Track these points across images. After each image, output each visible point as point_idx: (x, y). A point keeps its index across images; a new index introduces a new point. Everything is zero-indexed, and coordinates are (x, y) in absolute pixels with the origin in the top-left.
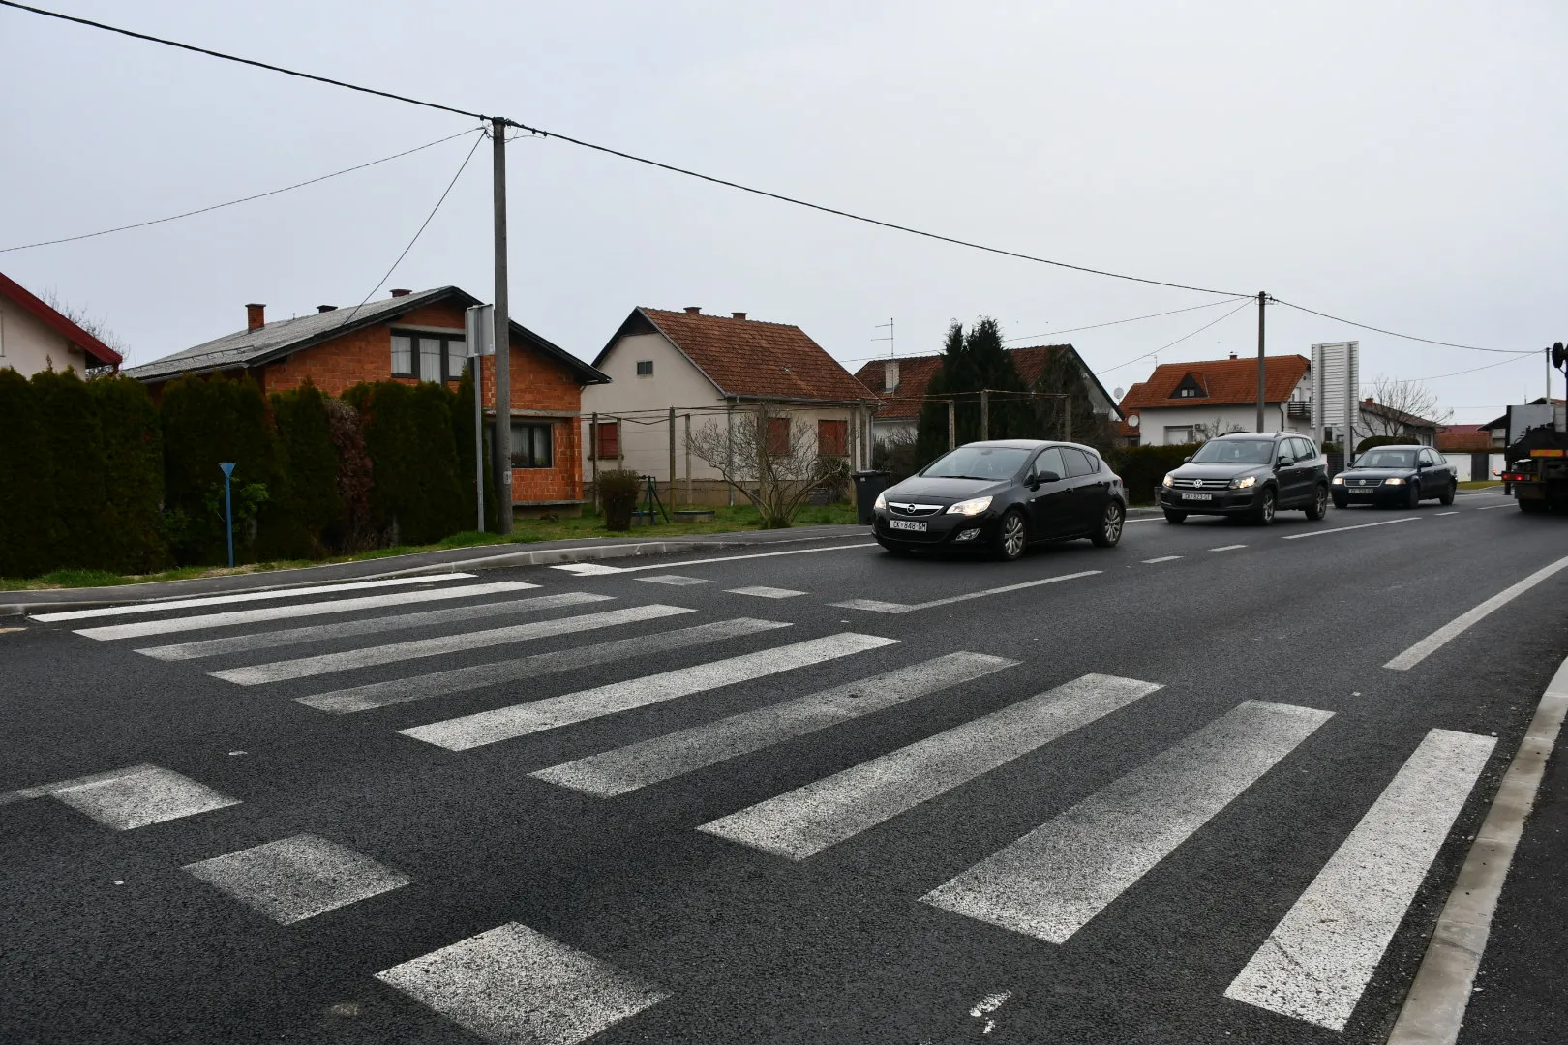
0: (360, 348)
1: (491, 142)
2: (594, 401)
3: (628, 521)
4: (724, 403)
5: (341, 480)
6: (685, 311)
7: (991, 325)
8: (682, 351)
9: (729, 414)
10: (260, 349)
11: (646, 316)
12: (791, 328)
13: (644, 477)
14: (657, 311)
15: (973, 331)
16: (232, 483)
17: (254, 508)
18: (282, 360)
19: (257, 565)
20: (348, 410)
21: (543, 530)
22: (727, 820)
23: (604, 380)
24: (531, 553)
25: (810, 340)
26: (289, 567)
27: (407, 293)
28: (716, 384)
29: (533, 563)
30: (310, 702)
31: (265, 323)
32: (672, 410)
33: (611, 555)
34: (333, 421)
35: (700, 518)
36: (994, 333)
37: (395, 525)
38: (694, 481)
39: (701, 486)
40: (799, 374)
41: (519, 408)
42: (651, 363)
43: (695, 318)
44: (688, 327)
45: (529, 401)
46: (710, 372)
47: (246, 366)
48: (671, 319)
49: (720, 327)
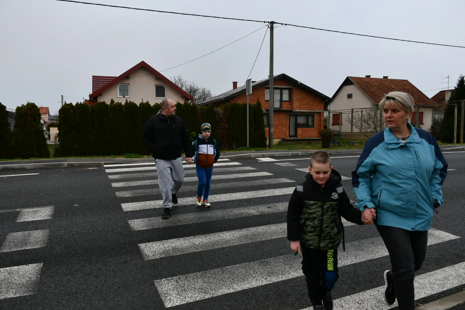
0: (256, 93)
1: (270, 29)
3: (329, 145)
4: (375, 106)
5: (218, 131)
6: (365, 77)
8: (362, 90)
11: (350, 79)
13: (337, 131)
14: (355, 77)
20: (221, 111)
23: (331, 100)
25: (411, 84)
28: (372, 100)
29: (252, 157)
31: (237, 86)
32: (352, 109)
34: (217, 114)
35: (357, 144)
37: (234, 144)
41: (304, 109)
42: (352, 94)
43: (369, 79)
44: (366, 82)
45: (307, 107)
46: (371, 97)
47: (224, 99)
48: (359, 80)
49: (377, 81)
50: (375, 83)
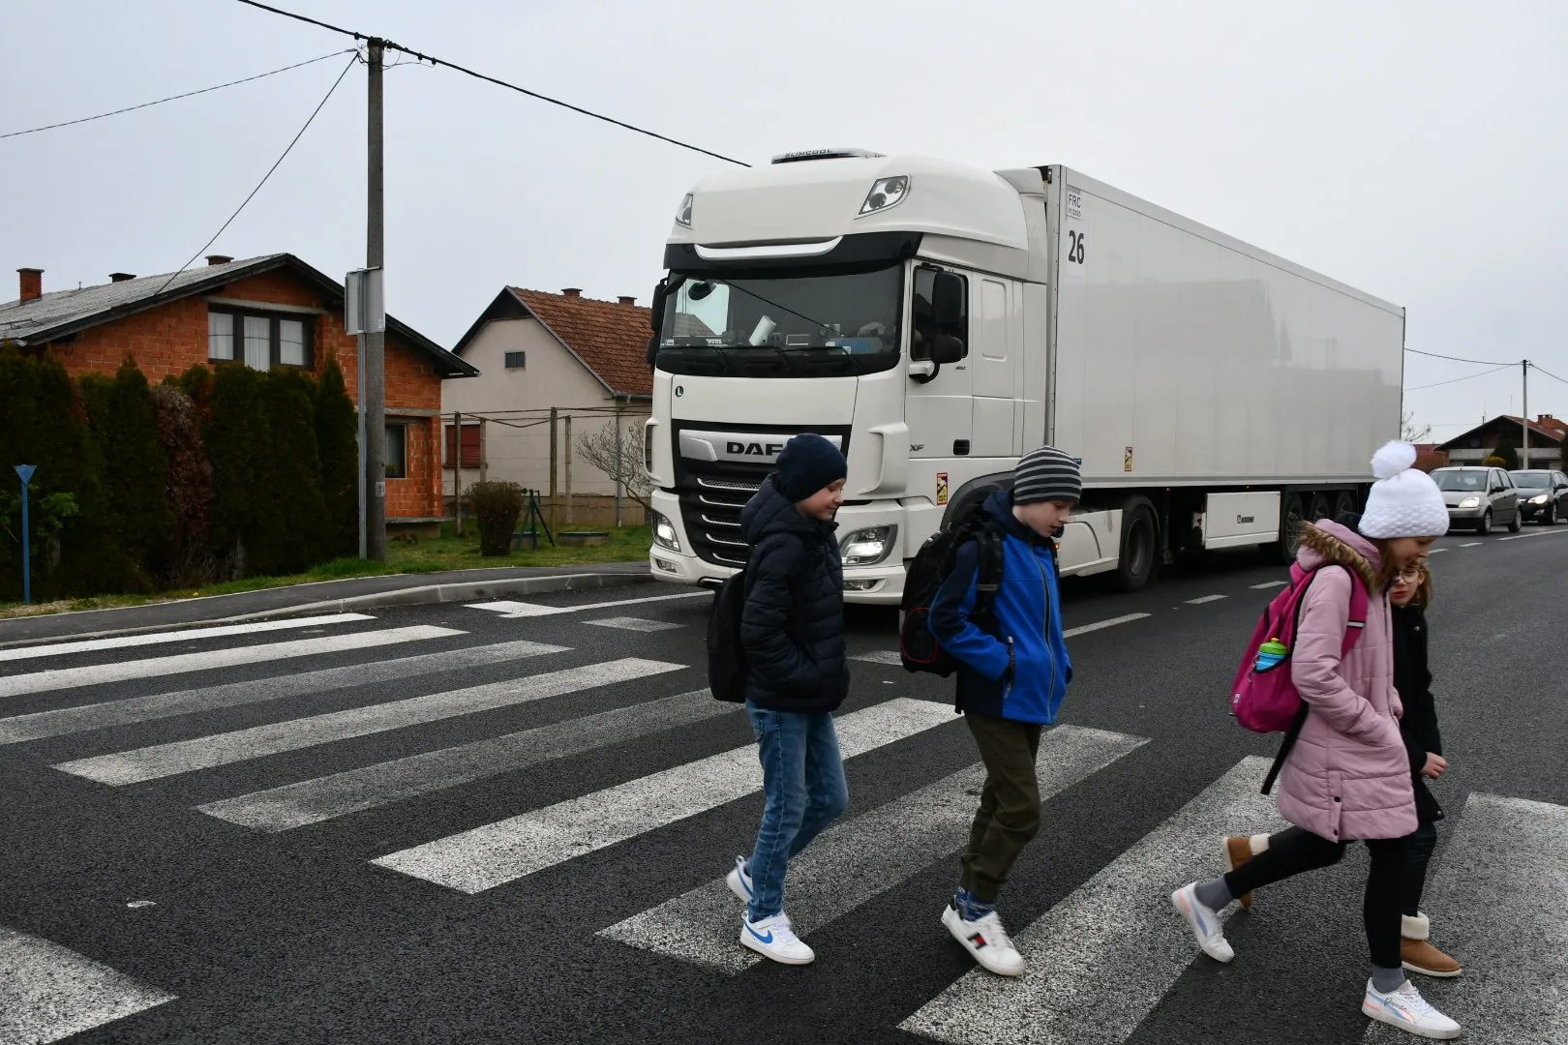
0: (170, 326)
1: (365, 68)
2: (456, 398)
3: (508, 544)
4: (612, 404)
5: (171, 490)
6: (562, 293)
8: (561, 340)
9: (618, 417)
10: (41, 324)
11: (518, 297)
13: (525, 491)
14: (530, 292)
16: (29, 491)
17: (59, 525)
18: (72, 338)
19: (74, 602)
20: (181, 399)
21: (400, 554)
23: (470, 372)
26: (117, 605)
27: (227, 260)
28: (602, 380)
29: (444, 600)
30: (221, 811)
31: (43, 293)
32: (554, 411)
33: (537, 590)
34: (163, 413)
35: (591, 541)
37: (240, 549)
38: (573, 496)
39: (585, 502)
42: (522, 354)
43: (577, 302)
44: (569, 312)
46: (596, 366)
47: (22, 344)
48: (548, 302)
49: (604, 313)
50: (600, 319)
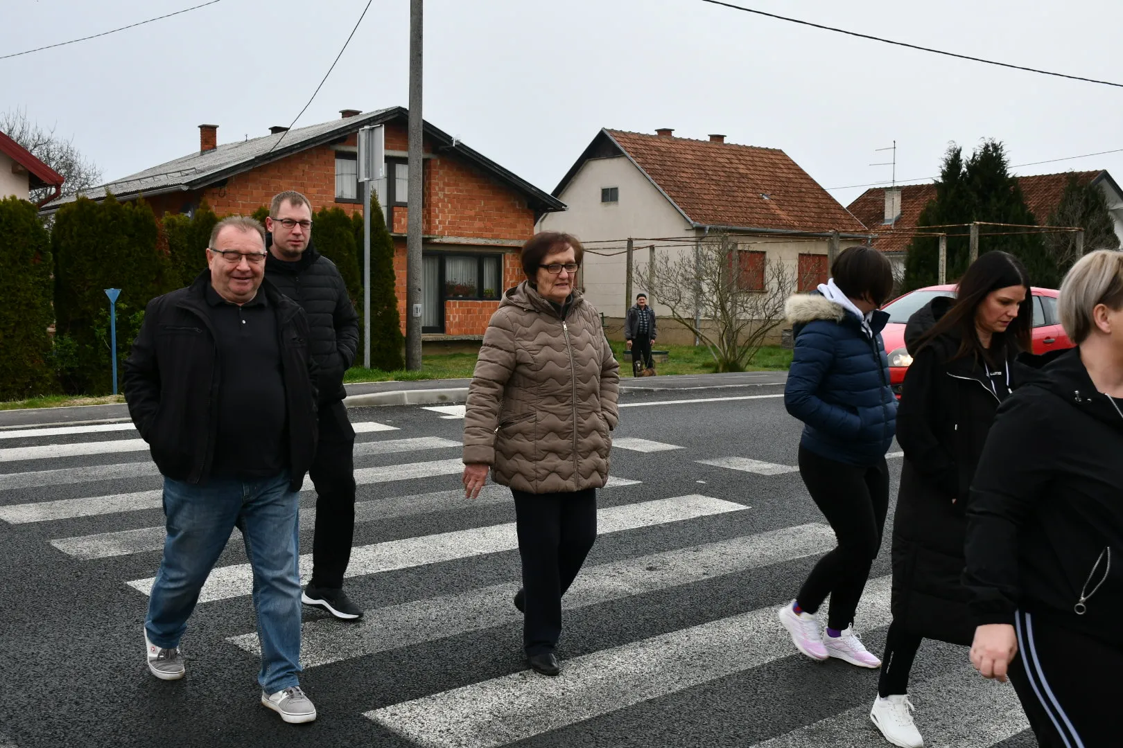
0: (303, 171)
4: (692, 234)
7: (996, 148)
8: (649, 177)
9: (697, 246)
10: (202, 172)
11: (612, 138)
12: (773, 152)
14: (624, 133)
15: (974, 155)
16: (118, 309)
18: (223, 183)
22: (403, 709)
23: (562, 208)
24: (405, 392)
25: (795, 164)
27: (356, 113)
28: (683, 212)
29: (407, 403)
30: (64, 544)
31: (217, 145)
32: (630, 241)
36: (1000, 157)
40: (780, 205)
41: (468, 236)
42: (617, 189)
43: (668, 141)
44: (659, 151)
45: (480, 229)
46: (678, 200)
47: (185, 188)
48: (641, 142)
49: (694, 151)
50: (689, 157)
